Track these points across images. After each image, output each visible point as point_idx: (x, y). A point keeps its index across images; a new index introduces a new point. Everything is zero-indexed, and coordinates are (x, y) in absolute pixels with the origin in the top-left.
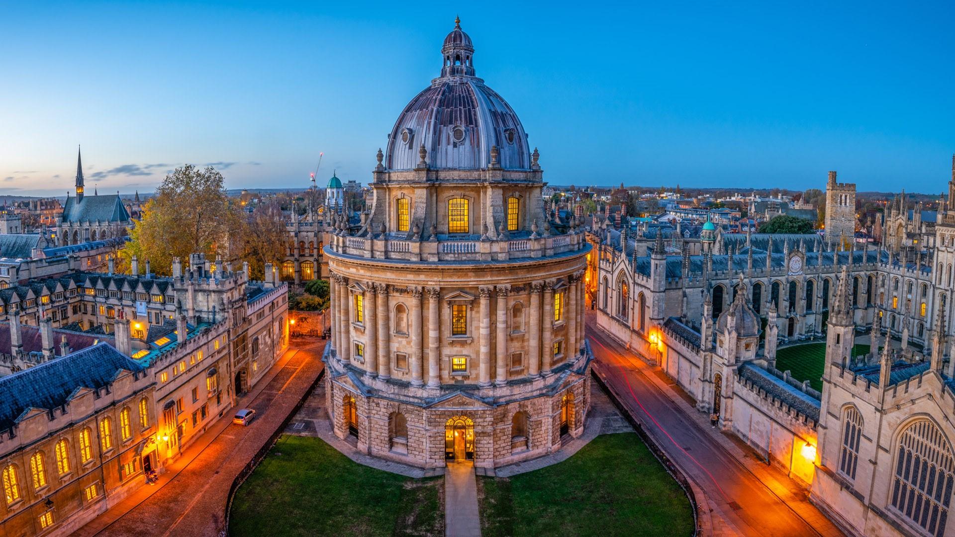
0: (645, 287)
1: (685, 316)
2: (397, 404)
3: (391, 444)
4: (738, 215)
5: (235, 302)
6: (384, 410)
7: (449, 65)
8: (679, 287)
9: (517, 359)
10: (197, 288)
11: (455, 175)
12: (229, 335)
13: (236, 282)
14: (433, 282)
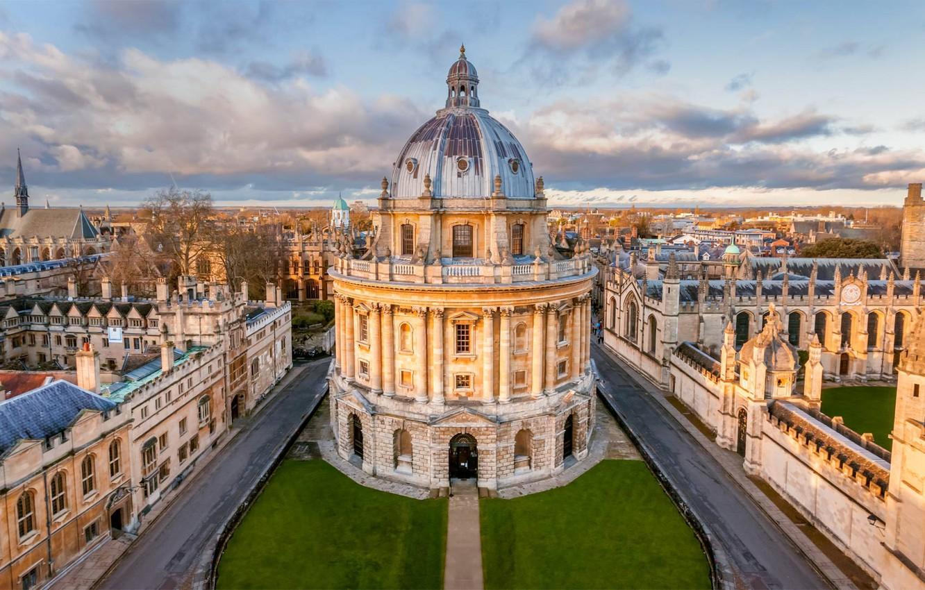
0: (656, 310)
1: (702, 342)
2: (401, 420)
3: (396, 463)
4: (773, 236)
5: (232, 324)
6: (390, 428)
7: (453, 96)
8: (694, 311)
9: (520, 377)
10: (187, 311)
11: (460, 203)
12: (225, 358)
13: (233, 304)
14: (437, 303)
